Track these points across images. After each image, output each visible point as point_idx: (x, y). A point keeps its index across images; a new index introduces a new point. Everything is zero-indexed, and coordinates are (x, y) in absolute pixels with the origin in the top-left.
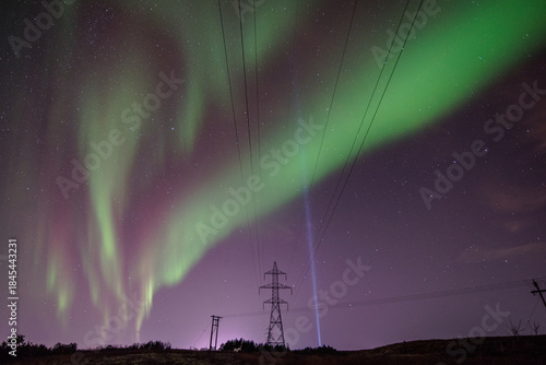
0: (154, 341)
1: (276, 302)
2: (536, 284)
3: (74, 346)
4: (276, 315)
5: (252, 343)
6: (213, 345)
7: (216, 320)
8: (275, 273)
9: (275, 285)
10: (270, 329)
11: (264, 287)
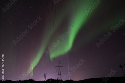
0: (30, 79)
1: (59, 70)
2: (120, 65)
3: (11, 80)
4: (59, 73)
5: (54, 79)
6: (45, 80)
7: (45, 74)
8: (59, 63)
9: (59, 66)
10: (58, 76)
11: (57, 66)
